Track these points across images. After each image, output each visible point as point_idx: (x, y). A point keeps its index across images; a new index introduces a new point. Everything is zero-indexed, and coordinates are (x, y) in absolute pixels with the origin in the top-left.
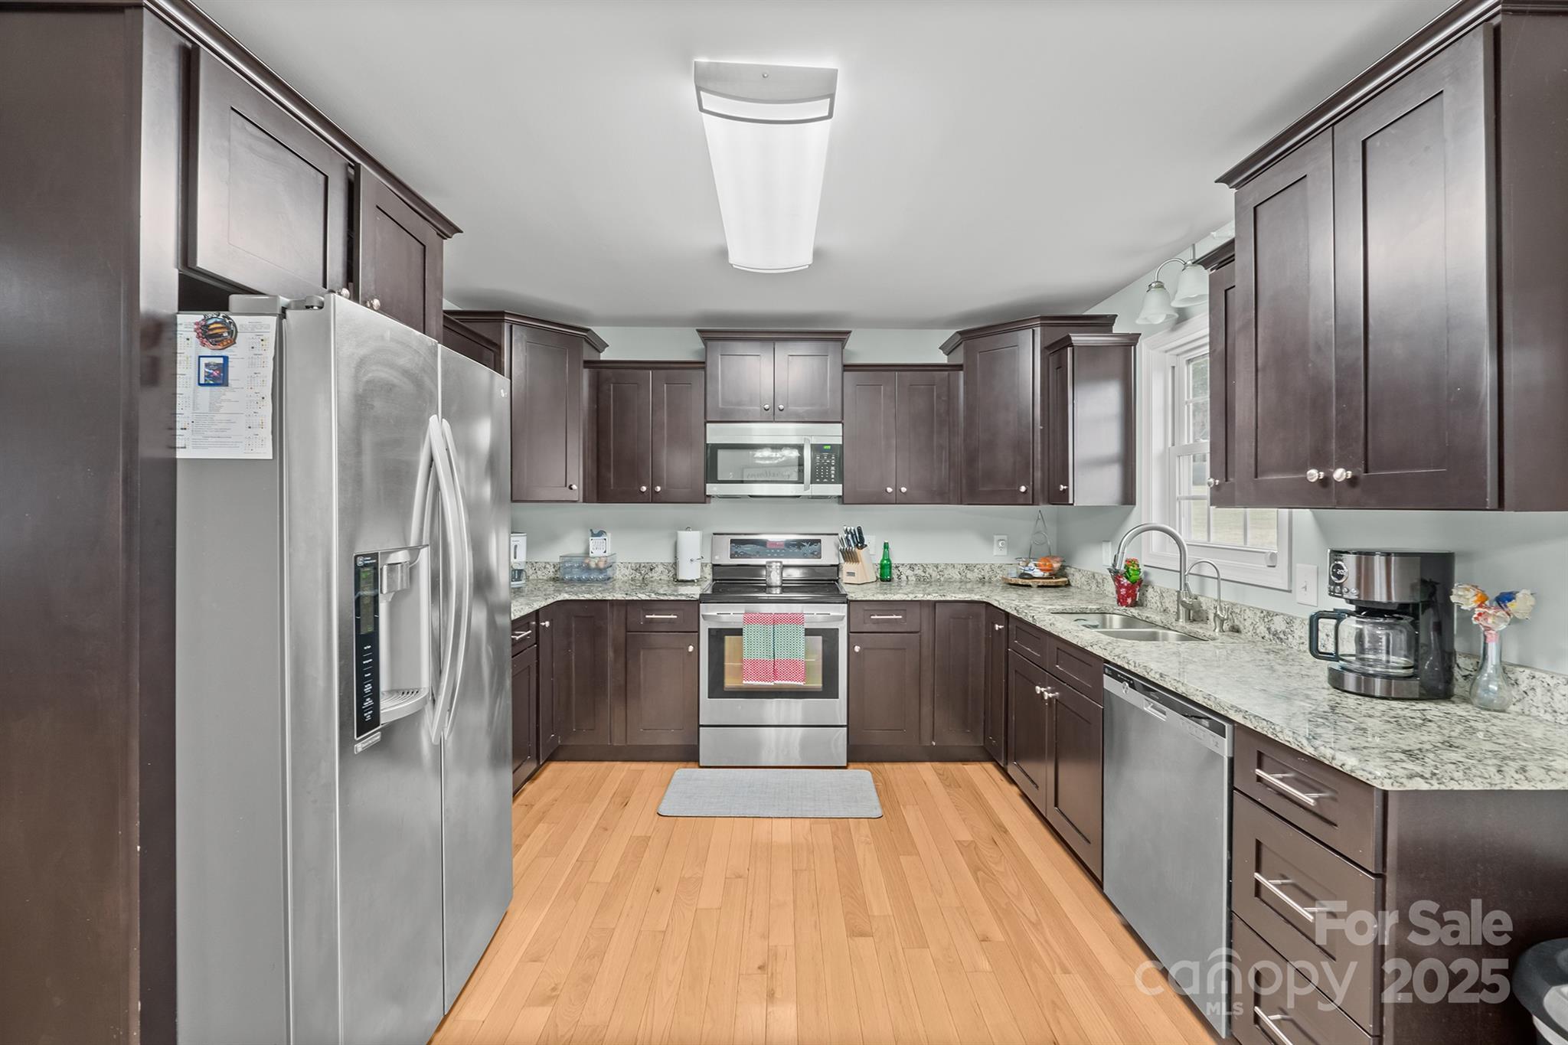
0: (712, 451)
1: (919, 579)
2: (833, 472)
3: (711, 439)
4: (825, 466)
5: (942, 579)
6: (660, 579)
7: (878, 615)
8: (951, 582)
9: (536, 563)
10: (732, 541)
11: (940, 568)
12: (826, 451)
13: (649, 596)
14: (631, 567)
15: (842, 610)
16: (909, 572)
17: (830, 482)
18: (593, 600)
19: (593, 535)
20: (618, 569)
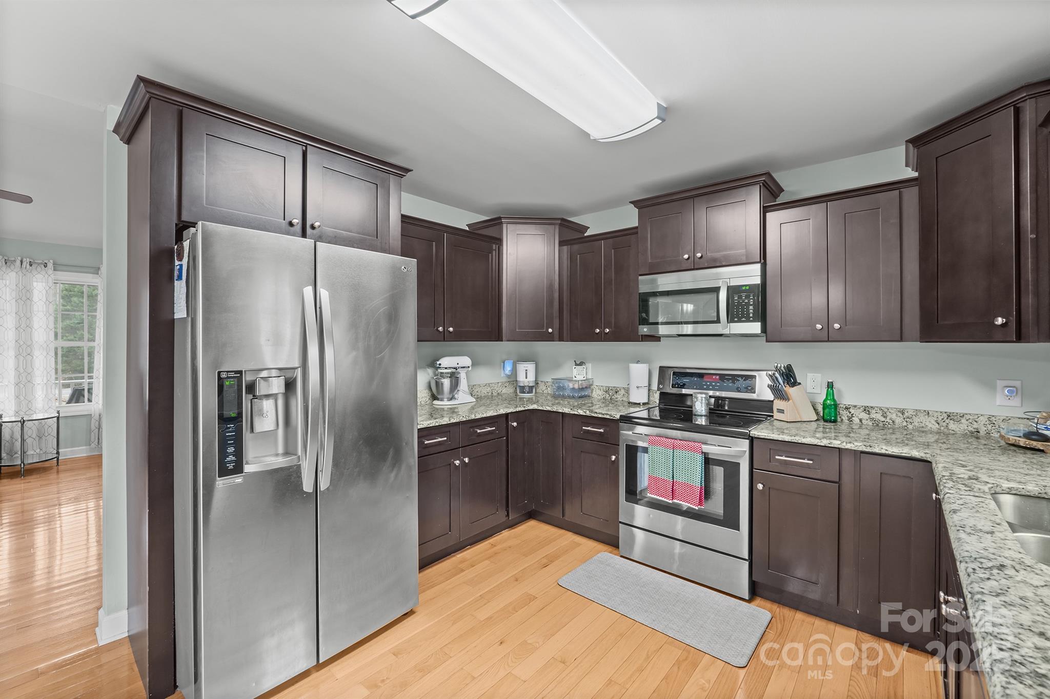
0: (644, 299)
1: (876, 425)
2: (751, 311)
3: (643, 289)
4: (743, 306)
5: (910, 427)
6: (622, 400)
7: (786, 457)
8: (923, 432)
9: (547, 382)
10: (674, 373)
11: (906, 414)
12: (745, 291)
13: (585, 412)
14: (603, 389)
15: (745, 445)
16: (864, 416)
17: (748, 320)
18: (551, 411)
19: (576, 365)
20: (595, 390)
